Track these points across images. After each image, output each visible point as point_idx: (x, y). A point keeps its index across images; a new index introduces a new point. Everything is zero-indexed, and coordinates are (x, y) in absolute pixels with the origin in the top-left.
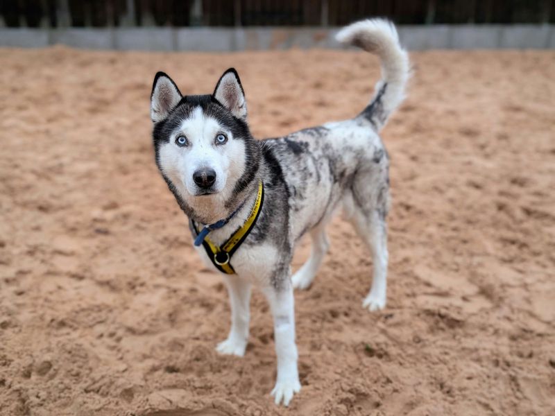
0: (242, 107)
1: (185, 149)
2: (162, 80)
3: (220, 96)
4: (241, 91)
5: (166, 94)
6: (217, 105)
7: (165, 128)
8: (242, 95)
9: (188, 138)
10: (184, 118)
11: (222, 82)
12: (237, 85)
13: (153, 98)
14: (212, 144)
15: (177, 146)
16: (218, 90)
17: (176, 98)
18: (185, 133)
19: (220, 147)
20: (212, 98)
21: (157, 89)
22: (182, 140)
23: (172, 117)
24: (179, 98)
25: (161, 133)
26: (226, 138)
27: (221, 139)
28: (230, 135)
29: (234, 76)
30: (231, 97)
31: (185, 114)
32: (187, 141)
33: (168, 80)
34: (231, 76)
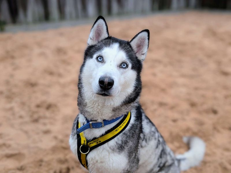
0: (143, 54)
1: (100, 64)
2: (101, 21)
3: (134, 44)
4: (147, 45)
5: (100, 31)
7: (92, 50)
8: (147, 47)
9: (104, 58)
10: (106, 46)
11: (139, 36)
12: (147, 41)
13: (92, 30)
14: (118, 66)
15: (96, 61)
16: (134, 40)
17: (105, 35)
18: (104, 55)
19: (122, 70)
20: (128, 43)
21: (96, 25)
22: (100, 59)
23: (99, 45)
24: (107, 36)
25: (89, 52)
26: (127, 66)
27: (124, 65)
28: (130, 66)
29: (147, 35)
32: (103, 60)
33: (104, 23)
34: (145, 34)
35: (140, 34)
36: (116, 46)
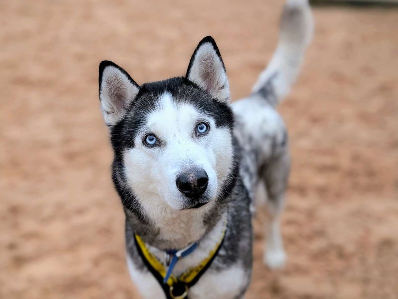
0: (223, 87)
1: (156, 150)
2: (109, 71)
3: (194, 77)
4: (221, 66)
5: (118, 88)
6: (192, 88)
7: (125, 130)
8: (223, 70)
9: (159, 136)
10: (149, 111)
11: (197, 57)
12: (217, 58)
13: (102, 96)
14: (192, 137)
15: (144, 147)
16: (192, 69)
17: (132, 91)
18: (153, 130)
19: (203, 139)
20: (185, 81)
21: (104, 84)
22: (151, 140)
23: (132, 113)
24: (136, 91)
26: (208, 125)
27: (202, 128)
28: (212, 122)
29: (212, 47)
30: (208, 75)
32: (158, 139)
34: (208, 48)
35: (198, 53)
36: (166, 99)
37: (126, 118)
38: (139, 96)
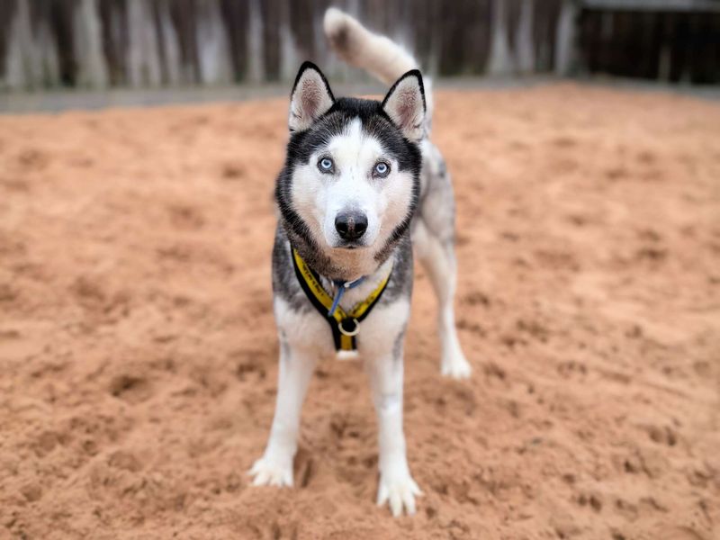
0: (418, 127)
1: (329, 177)
2: (310, 74)
3: (390, 108)
4: (422, 104)
5: (313, 94)
6: (384, 120)
7: (304, 143)
8: (422, 109)
9: (336, 163)
10: (335, 132)
11: (398, 88)
12: (419, 95)
13: (294, 96)
14: (368, 177)
15: (317, 170)
16: (390, 99)
17: (326, 103)
18: (333, 154)
19: (378, 181)
20: (379, 109)
21: (300, 85)
22: (327, 164)
23: (316, 128)
24: (330, 103)
25: (299, 148)
26: (389, 167)
27: (381, 169)
28: (395, 165)
29: (417, 82)
30: (406, 110)
31: (337, 127)
32: (333, 166)
33: (317, 75)
34: (413, 80)
35: (400, 84)
36: (355, 125)
37: (310, 130)
38: (331, 111)
